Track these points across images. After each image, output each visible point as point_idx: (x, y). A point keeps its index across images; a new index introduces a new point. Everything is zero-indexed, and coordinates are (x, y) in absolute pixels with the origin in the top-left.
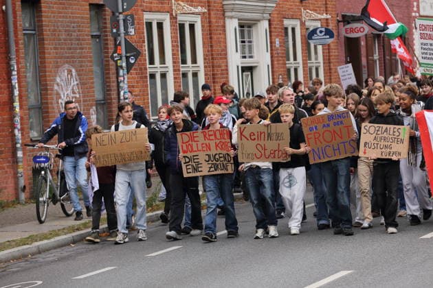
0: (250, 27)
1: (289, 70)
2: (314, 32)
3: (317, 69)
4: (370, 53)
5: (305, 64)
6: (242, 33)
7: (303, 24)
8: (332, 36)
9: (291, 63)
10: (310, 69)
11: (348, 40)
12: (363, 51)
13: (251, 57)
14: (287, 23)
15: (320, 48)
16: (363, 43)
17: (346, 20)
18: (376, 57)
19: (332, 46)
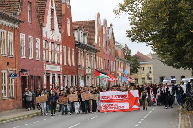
1: (2, 86)
2: (11, 74)
3: (12, 86)
4: (30, 81)
5: (8, 84)
7: (8, 72)
9: (3, 84)
10: (10, 86)
11: (22, 77)
12: (27, 81)
14: (2, 71)
16: (27, 78)
17: (22, 71)
18: (32, 82)
19: (17, 79)
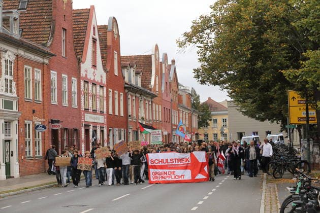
0: (9, 123)
1: (26, 142)
2: (38, 126)
3: (39, 142)
4: (62, 136)
5: (33, 140)
6: (6, 125)
7: (33, 123)
8: (45, 128)
9: (27, 139)
10: (36, 142)
11: (53, 130)
12: (60, 135)
13: (9, 136)
14: (26, 122)
15: (40, 133)
16: (59, 132)
17: (53, 122)
18: (65, 138)
19: (46, 132)
